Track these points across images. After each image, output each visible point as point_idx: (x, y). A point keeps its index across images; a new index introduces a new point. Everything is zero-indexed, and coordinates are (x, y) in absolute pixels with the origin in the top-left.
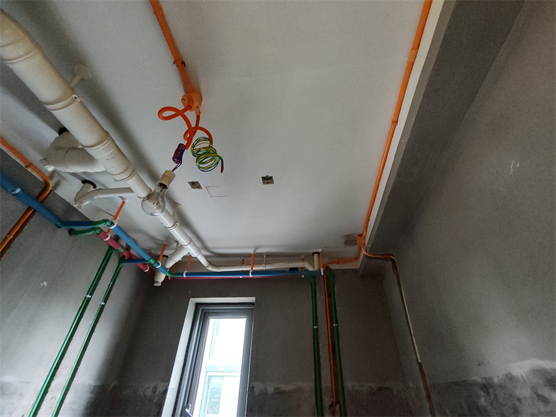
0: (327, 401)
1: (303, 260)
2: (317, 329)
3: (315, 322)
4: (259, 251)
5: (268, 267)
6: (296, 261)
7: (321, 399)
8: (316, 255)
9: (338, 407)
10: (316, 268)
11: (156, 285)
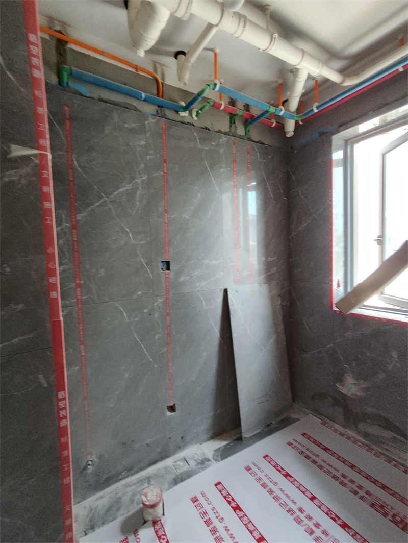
11: (288, 136)
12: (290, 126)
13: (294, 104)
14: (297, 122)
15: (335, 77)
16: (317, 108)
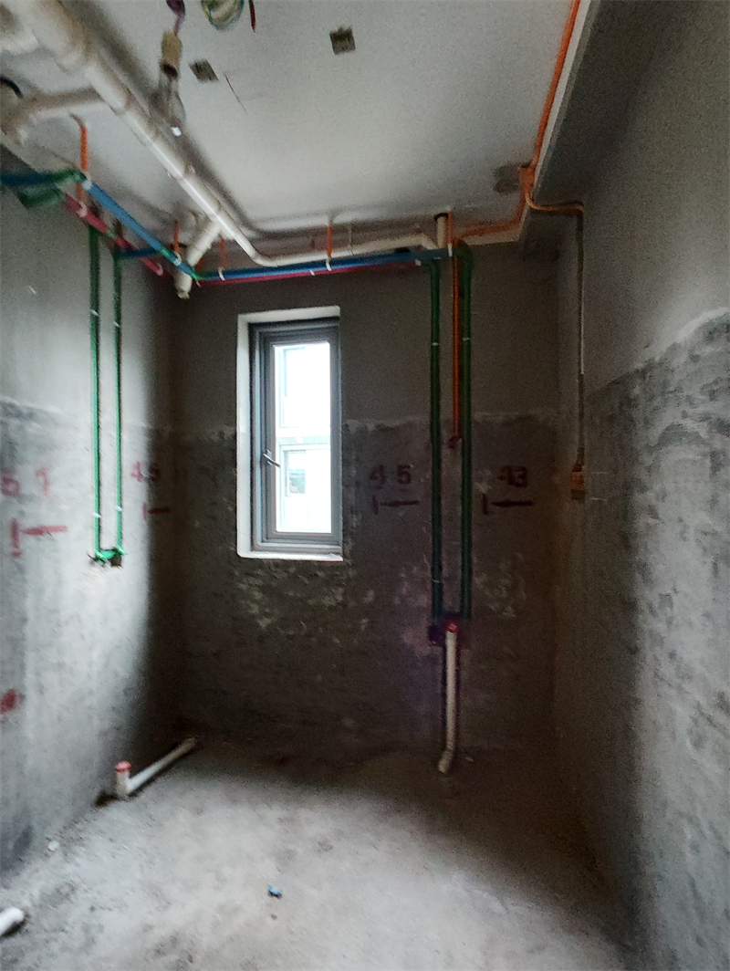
0: (446, 434)
1: (418, 232)
2: (437, 347)
3: (436, 335)
4: (340, 219)
5: (357, 251)
6: (405, 234)
7: (439, 433)
8: (441, 221)
9: (460, 440)
10: (441, 244)
11: (180, 296)
12: (186, 283)
13: (194, 258)
14: (194, 281)
15: (247, 248)
16: (224, 274)
